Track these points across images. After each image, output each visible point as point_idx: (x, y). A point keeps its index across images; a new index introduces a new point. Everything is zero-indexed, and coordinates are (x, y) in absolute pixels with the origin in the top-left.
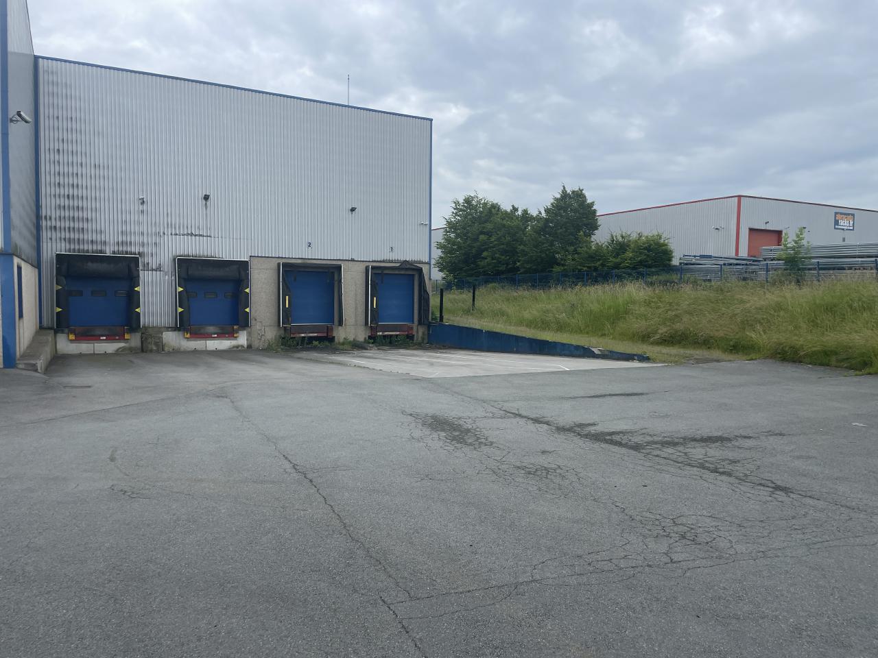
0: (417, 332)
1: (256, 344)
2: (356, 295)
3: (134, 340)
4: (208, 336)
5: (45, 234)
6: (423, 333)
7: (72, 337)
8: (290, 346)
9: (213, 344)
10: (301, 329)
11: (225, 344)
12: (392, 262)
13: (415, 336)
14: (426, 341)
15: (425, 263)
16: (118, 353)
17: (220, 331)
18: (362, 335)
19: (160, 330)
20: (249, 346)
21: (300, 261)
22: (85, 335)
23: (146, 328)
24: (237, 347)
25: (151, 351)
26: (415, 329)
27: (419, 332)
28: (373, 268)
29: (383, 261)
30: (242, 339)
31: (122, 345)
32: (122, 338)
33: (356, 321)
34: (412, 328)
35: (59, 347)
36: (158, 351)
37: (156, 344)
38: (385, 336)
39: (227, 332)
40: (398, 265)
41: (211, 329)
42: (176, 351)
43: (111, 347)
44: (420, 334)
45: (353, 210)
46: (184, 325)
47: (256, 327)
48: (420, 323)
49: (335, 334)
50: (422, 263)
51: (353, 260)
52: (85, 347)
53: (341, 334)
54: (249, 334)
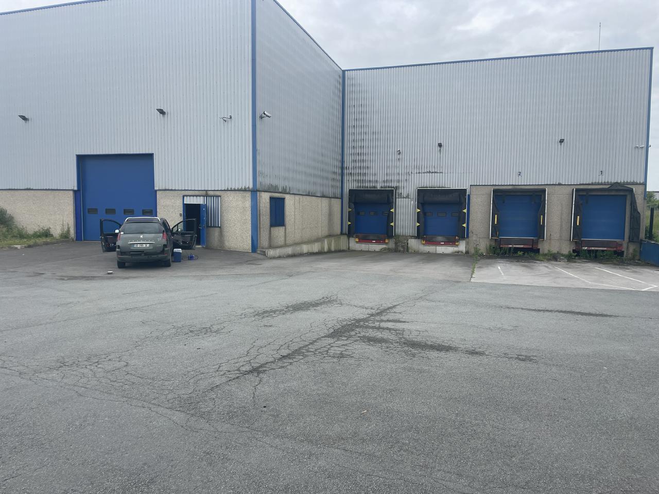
0: (628, 248)
1: (472, 251)
2: (562, 214)
3: (391, 244)
4: (438, 244)
5: (345, 178)
6: (634, 250)
7: (357, 240)
8: (498, 254)
9: (441, 249)
10: (509, 242)
11: (449, 249)
12: (599, 184)
13: (625, 254)
14: (637, 258)
15: (640, 184)
16: (382, 252)
17: (446, 240)
18: (567, 249)
19: (407, 238)
20: (467, 252)
21: (510, 187)
22: (364, 239)
23: (399, 236)
24: (458, 252)
25: (400, 251)
26: (625, 246)
27: (630, 249)
28: (577, 190)
29: (592, 184)
30: (462, 247)
31: (384, 246)
32: (384, 243)
33: (560, 236)
34: (621, 245)
35: (351, 246)
36: (403, 252)
37: (403, 247)
38: (589, 251)
39: (451, 242)
40: (607, 187)
41: (440, 238)
42: (417, 253)
43: (377, 247)
44: (631, 250)
45: (562, 141)
46: (423, 234)
47: (473, 238)
48: (631, 240)
49: (540, 246)
50: (637, 184)
51: (560, 184)
52: (364, 247)
53: (544, 247)
54: (467, 244)
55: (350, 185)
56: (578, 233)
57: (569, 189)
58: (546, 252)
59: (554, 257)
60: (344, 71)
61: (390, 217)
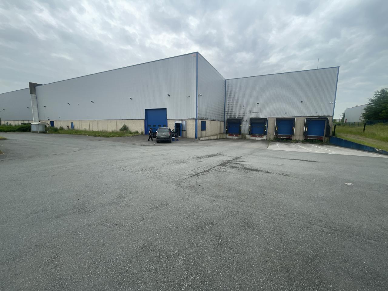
0: (325, 139)
1: (268, 139)
2: (301, 127)
3: (240, 136)
4: (256, 136)
5: (226, 115)
6: (327, 140)
7: (229, 135)
8: (277, 140)
9: (257, 138)
10: (281, 136)
11: (260, 138)
12: (315, 116)
13: (324, 141)
14: (328, 142)
15: (331, 116)
16: (237, 138)
17: (259, 135)
18: (302, 139)
19: (246, 134)
20: (266, 139)
21: (282, 118)
22: (231, 135)
23: (243, 134)
24: (263, 139)
25: (243, 139)
27: (326, 139)
28: (307, 119)
29: (312, 116)
30: (265, 138)
31: (238, 137)
32: (238, 136)
33: (300, 135)
34: (322, 138)
35: (227, 137)
36: (244, 139)
37: (245, 137)
38: (310, 140)
39: (261, 136)
40: (318, 117)
41: (257, 135)
42: (249, 140)
43: (236, 137)
44: (326, 140)
45: (302, 102)
46: (251, 133)
47: (268, 135)
48: (326, 136)
49: (292, 138)
50: (329, 116)
51: (300, 117)
52: (231, 137)
53: (294, 138)
54: (266, 137)
55: (227, 117)
56: (306, 133)
57: (304, 118)
58: (294, 140)
59: (297, 142)
60: (226, 80)
61: (240, 128)
